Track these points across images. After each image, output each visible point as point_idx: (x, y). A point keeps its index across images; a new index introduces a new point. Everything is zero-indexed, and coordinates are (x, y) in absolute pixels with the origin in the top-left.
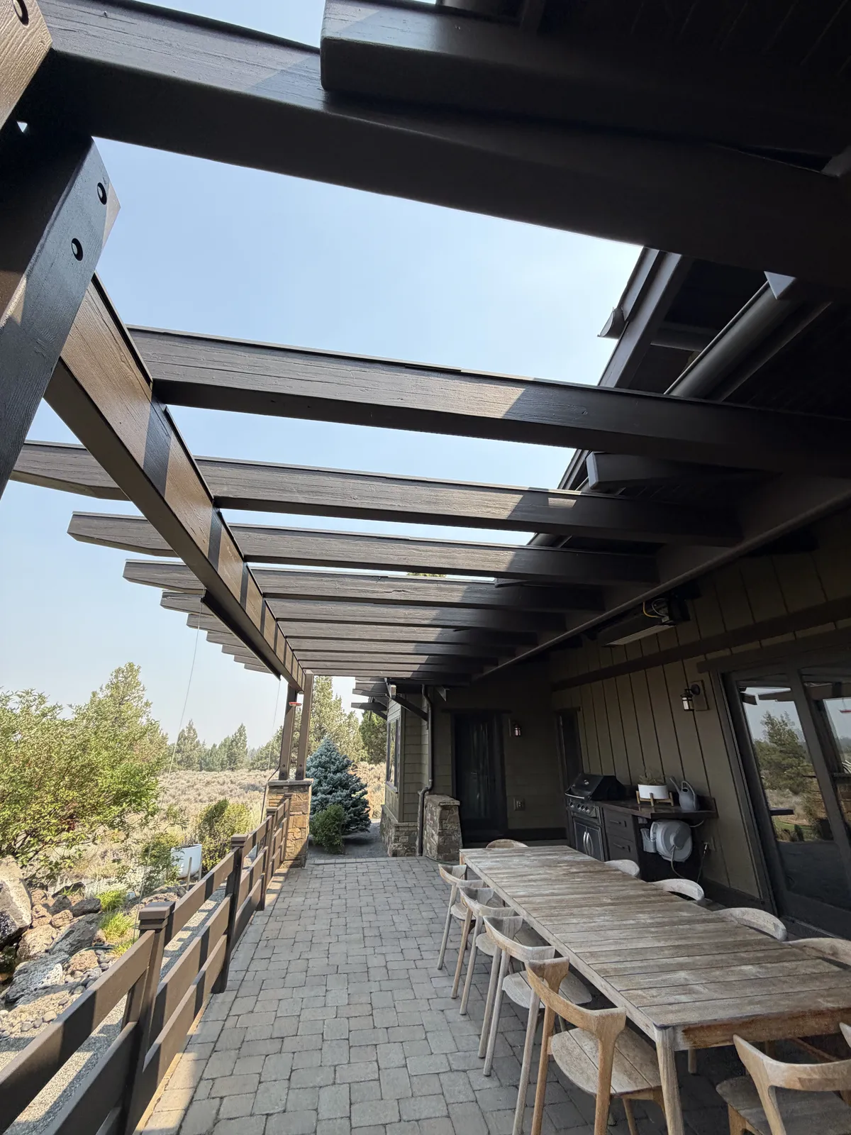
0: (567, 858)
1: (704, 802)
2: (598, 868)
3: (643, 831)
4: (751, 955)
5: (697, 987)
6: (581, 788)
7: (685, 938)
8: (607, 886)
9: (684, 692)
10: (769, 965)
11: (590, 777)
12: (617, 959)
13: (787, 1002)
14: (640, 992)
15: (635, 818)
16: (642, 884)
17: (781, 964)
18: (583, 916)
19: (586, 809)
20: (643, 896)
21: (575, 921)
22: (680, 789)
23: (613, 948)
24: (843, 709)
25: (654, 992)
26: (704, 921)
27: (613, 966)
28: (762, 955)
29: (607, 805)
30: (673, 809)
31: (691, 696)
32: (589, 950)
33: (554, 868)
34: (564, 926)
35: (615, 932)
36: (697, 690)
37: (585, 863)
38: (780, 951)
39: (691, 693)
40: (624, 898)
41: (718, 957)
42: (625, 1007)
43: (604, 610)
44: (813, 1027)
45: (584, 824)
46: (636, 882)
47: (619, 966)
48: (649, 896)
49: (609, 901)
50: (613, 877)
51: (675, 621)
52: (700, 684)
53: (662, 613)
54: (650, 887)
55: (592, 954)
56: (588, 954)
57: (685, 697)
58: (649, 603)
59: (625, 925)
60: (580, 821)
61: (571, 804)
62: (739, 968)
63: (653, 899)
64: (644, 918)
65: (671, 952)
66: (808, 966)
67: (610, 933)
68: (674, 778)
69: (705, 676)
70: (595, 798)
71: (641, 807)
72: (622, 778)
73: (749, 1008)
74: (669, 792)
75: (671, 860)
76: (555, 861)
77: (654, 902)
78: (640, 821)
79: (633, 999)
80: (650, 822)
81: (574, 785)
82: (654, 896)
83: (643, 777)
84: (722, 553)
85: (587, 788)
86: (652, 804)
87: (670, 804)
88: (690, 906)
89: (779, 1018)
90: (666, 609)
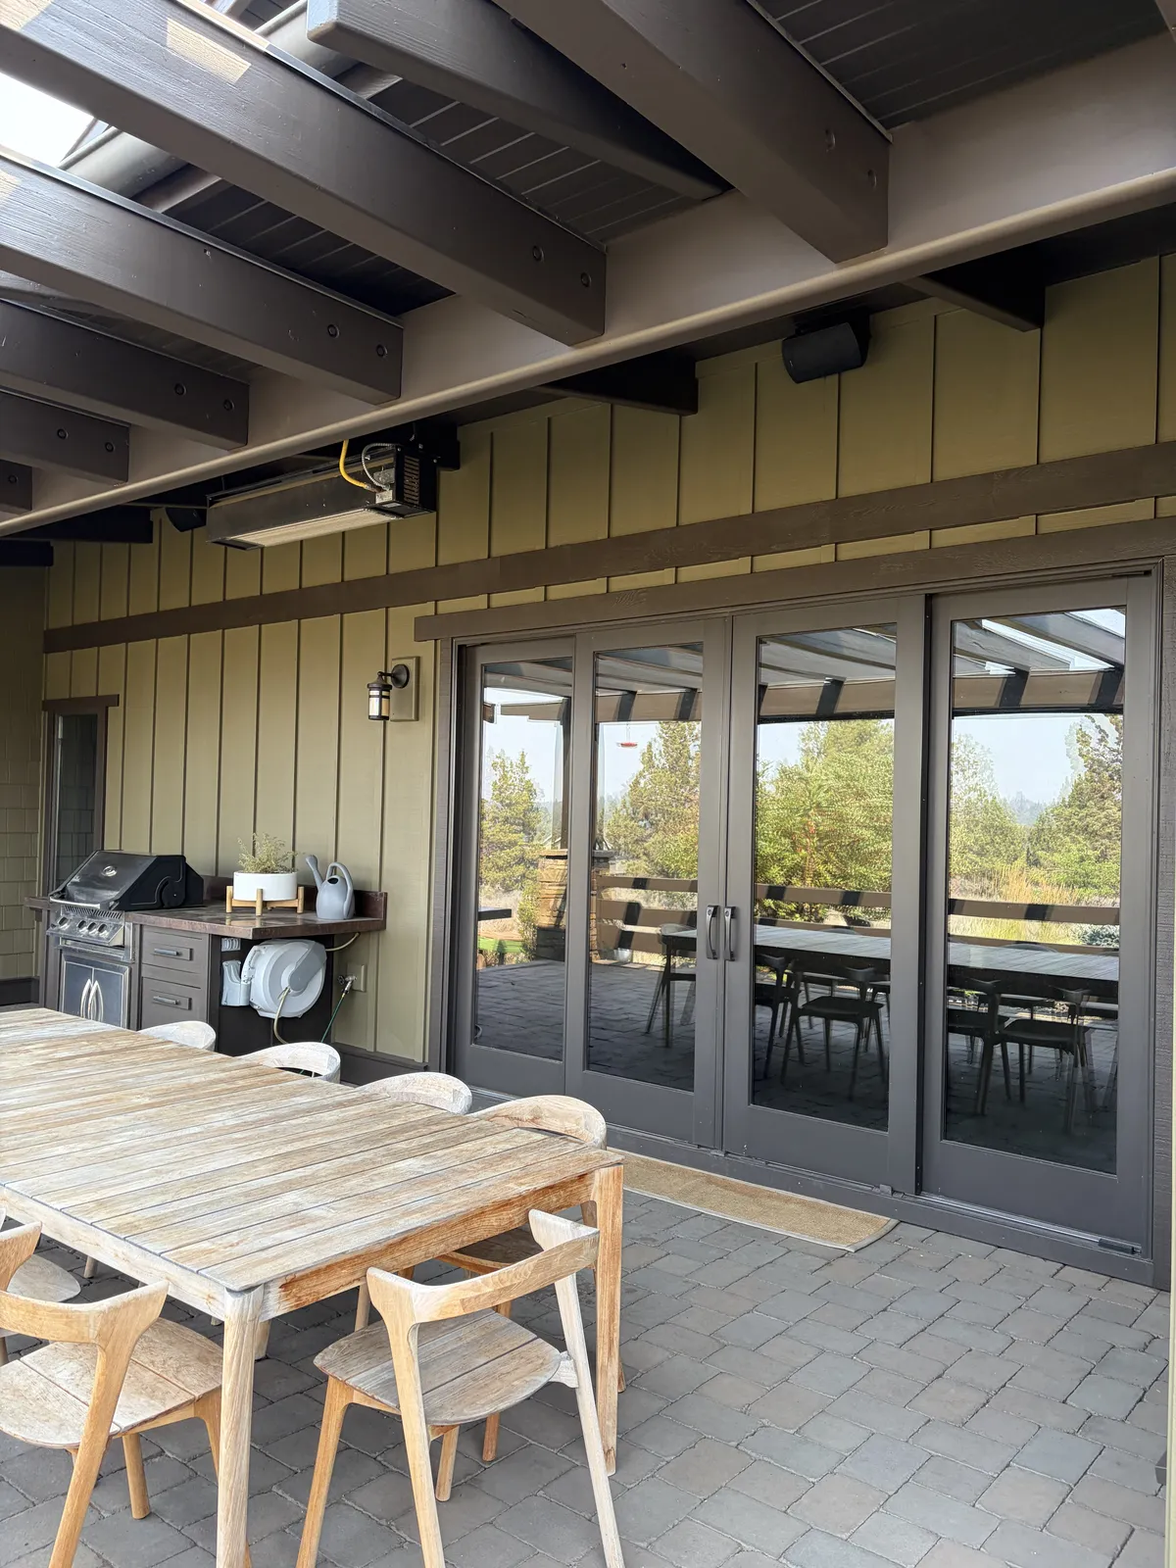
0: (47, 1032)
1: (365, 903)
2: (123, 1043)
3: (229, 967)
4: (415, 1143)
5: (316, 1212)
6: (94, 881)
7: (301, 1139)
8: (143, 1074)
9: (376, 677)
10: (440, 1153)
11: (122, 860)
12: (159, 1199)
13: (463, 1199)
14: (205, 1245)
15: (216, 940)
16: (220, 1061)
17: (460, 1147)
18: (81, 1137)
19: (101, 929)
20: (222, 1081)
21: (61, 1150)
22: (323, 880)
23: (152, 1181)
24: (625, 741)
25: (233, 1238)
26: (341, 1105)
27: (149, 1214)
28: (432, 1139)
29: (152, 918)
30: (300, 918)
31: (387, 688)
32: (96, 1196)
33: (13, 1056)
34: (34, 1165)
35: (158, 1153)
36: (403, 677)
37: (88, 1037)
38: (462, 1128)
39: (391, 681)
40: (182, 1090)
41: (358, 1158)
42: (168, 1279)
43: (244, 441)
44: (493, 1225)
45: (84, 963)
46: (208, 1058)
47: (162, 1211)
48: (233, 1079)
49: (147, 1101)
50: (157, 1056)
51: (404, 504)
52: (412, 665)
53: (379, 479)
54: (237, 1063)
55: (101, 1203)
56: (91, 1205)
57: (378, 689)
58: (357, 445)
59: (180, 1138)
60: (75, 957)
61: (62, 922)
62: (391, 1167)
63: (241, 1083)
64: (223, 1119)
65: (271, 1166)
66: (499, 1143)
67: (144, 1157)
68: (315, 860)
69: (426, 650)
70: (129, 903)
71: (232, 919)
72: (199, 859)
73: (401, 1222)
74: (299, 886)
75: (275, 1017)
76: (13, 1042)
77: (243, 1088)
78: (226, 946)
79: (190, 1260)
80: (246, 945)
81: (76, 879)
82: (243, 1078)
83: (247, 857)
84: (557, 356)
85: (109, 883)
86: (258, 911)
87: (295, 909)
88: (312, 1086)
89: (447, 1225)
90: (391, 474)
